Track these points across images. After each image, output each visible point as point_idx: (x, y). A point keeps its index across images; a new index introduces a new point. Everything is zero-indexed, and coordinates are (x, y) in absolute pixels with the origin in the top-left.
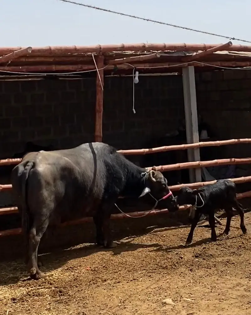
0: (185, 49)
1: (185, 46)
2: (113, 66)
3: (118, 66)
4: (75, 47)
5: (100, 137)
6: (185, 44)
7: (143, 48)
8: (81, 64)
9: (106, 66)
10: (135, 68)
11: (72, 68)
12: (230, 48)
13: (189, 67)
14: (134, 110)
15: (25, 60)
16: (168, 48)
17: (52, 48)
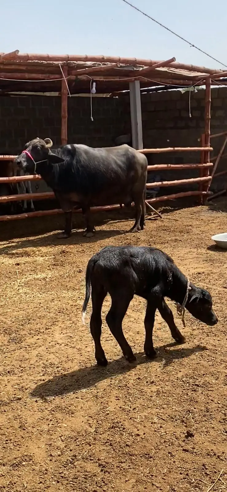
0: (135, 63)
1: (136, 60)
2: (75, 77)
3: (79, 77)
4: (48, 55)
5: (66, 140)
6: (136, 59)
7: (103, 60)
8: (49, 74)
9: (69, 77)
10: (93, 79)
11: (42, 77)
12: (169, 65)
13: (136, 81)
14: (92, 118)
15: (3, 67)
16: (122, 61)
17: (30, 55)
